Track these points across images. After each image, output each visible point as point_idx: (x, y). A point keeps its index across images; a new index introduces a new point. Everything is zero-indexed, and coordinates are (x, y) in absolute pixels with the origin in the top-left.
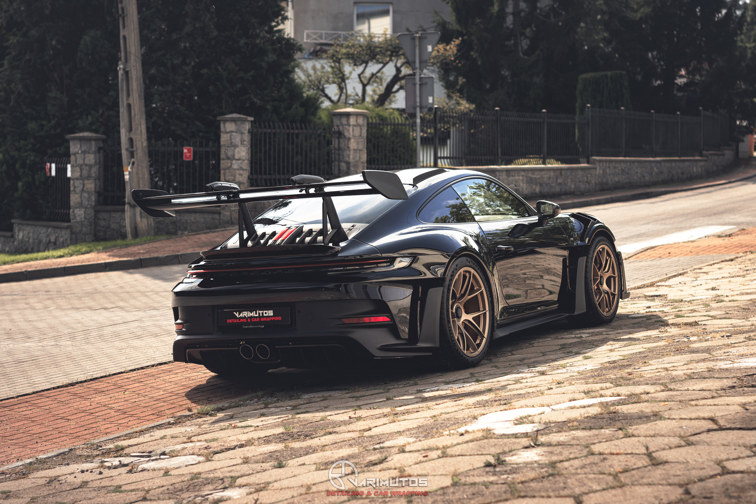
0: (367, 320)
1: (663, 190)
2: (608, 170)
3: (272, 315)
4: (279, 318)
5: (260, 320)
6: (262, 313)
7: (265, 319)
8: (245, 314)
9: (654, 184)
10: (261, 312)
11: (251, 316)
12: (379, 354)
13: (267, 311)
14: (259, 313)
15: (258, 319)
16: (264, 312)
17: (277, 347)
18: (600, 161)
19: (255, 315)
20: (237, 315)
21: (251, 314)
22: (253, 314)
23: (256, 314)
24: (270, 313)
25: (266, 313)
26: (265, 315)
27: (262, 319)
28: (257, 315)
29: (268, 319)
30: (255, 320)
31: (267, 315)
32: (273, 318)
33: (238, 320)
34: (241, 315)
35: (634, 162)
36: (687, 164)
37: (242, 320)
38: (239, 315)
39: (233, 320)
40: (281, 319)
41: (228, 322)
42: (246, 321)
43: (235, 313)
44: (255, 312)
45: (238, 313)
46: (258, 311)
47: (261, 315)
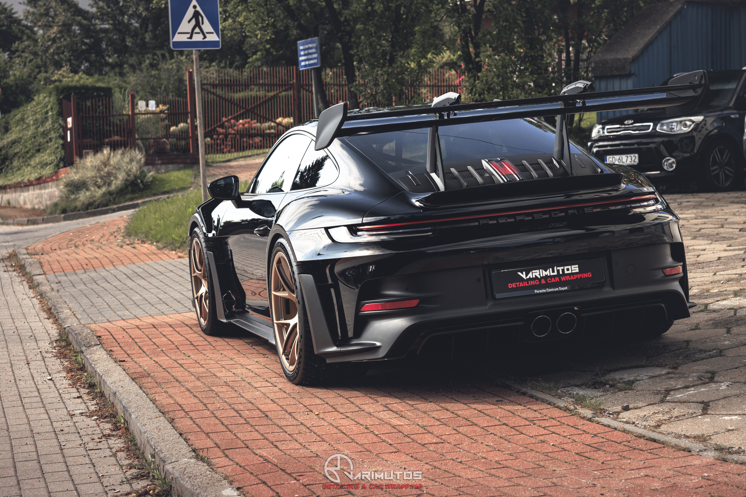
3: (577, 271)
4: (589, 275)
5: (560, 279)
6: (563, 270)
7: (568, 278)
8: (536, 273)
10: (560, 269)
11: (546, 276)
13: (569, 267)
14: (558, 271)
15: (557, 279)
16: (566, 268)
19: (552, 274)
20: (524, 276)
21: (544, 273)
22: (549, 272)
23: (553, 272)
24: (575, 269)
25: (568, 270)
26: (566, 272)
27: (563, 279)
28: (556, 273)
29: (572, 278)
30: (553, 280)
31: (570, 272)
32: (579, 276)
33: (525, 284)
34: (530, 275)
37: (532, 283)
38: (526, 276)
39: (518, 284)
40: (591, 276)
41: (510, 287)
42: (538, 283)
43: (519, 273)
44: (551, 269)
45: (524, 273)
46: (555, 268)
47: (561, 273)
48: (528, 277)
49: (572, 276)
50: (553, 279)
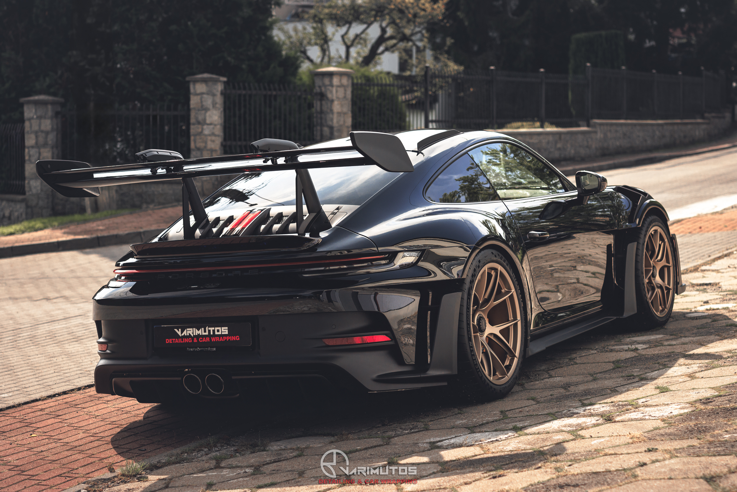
0: (357, 340)
1: (667, 154)
2: (609, 134)
3: (227, 333)
4: (237, 338)
5: (210, 339)
6: (214, 331)
7: (217, 339)
8: (190, 332)
9: (657, 148)
10: (211, 329)
11: (199, 335)
12: (376, 388)
13: (220, 328)
14: (209, 331)
15: (208, 339)
16: (216, 329)
17: (233, 377)
18: (601, 124)
19: (204, 334)
20: (179, 333)
21: (197, 332)
22: (201, 332)
23: (205, 332)
24: (224, 331)
25: (218, 331)
26: (216, 333)
27: (213, 339)
28: (207, 333)
29: (221, 339)
30: (204, 340)
31: (220, 333)
32: (228, 338)
33: (180, 341)
34: (185, 333)
35: (635, 125)
36: (689, 127)
37: (186, 340)
38: (182, 333)
39: (174, 340)
40: (239, 339)
41: (167, 342)
42: (191, 341)
43: (176, 330)
44: (203, 329)
45: (180, 330)
46: (207, 328)
47: (212, 333)
48: (183, 335)
49: (221, 338)
50: (204, 338)
